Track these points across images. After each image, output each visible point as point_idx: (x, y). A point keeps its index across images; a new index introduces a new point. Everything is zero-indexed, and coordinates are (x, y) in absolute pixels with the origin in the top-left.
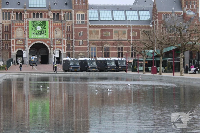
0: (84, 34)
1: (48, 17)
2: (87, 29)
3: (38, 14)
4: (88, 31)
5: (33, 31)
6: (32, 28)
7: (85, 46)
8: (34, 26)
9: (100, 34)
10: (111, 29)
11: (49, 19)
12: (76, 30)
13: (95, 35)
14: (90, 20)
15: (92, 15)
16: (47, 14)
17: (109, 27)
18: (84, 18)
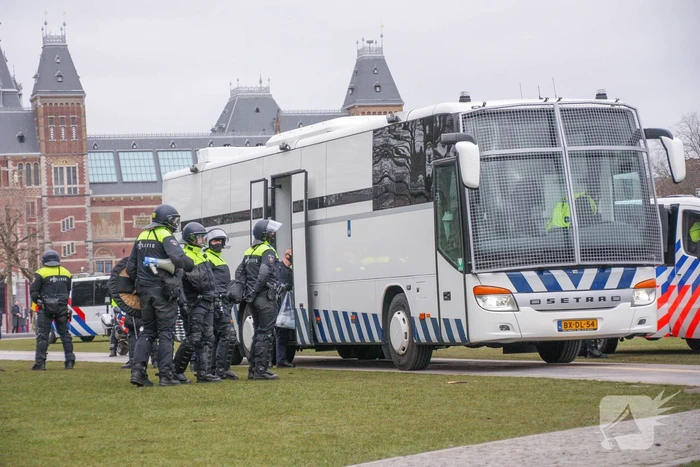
0: (76, 224)
2: (84, 210)
4: (88, 216)
7: (82, 260)
9: (122, 221)
12: (54, 215)
13: (109, 224)
14: (92, 181)
15: (98, 167)
17: (148, 201)
18: (75, 177)
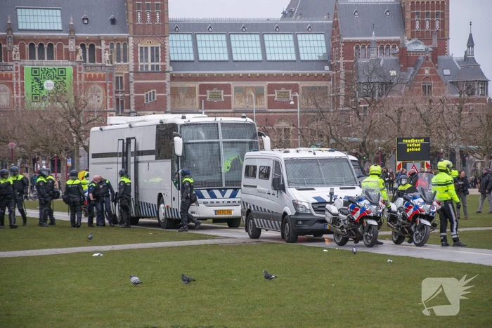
0: (158, 97)
1: (69, 56)
2: (165, 84)
3: (41, 46)
4: (168, 90)
5: (34, 93)
6: (34, 84)
8: (37, 80)
9: (198, 95)
10: (226, 83)
11: (74, 64)
12: (139, 88)
13: (186, 97)
14: (172, 59)
15: (179, 47)
16: (65, 47)
17: (220, 77)
18: (157, 56)
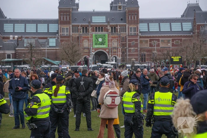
0: (135, 43)
1: (107, 30)
2: (137, 39)
3: (99, 27)
4: (139, 41)
5: (96, 42)
6: (95, 40)
7: (137, 53)
8: (97, 38)
9: (149, 42)
10: (158, 38)
11: (108, 33)
12: (130, 41)
13: (145, 43)
14: (141, 31)
15: (143, 27)
16: (106, 28)
17: (156, 37)
18: (135, 30)
